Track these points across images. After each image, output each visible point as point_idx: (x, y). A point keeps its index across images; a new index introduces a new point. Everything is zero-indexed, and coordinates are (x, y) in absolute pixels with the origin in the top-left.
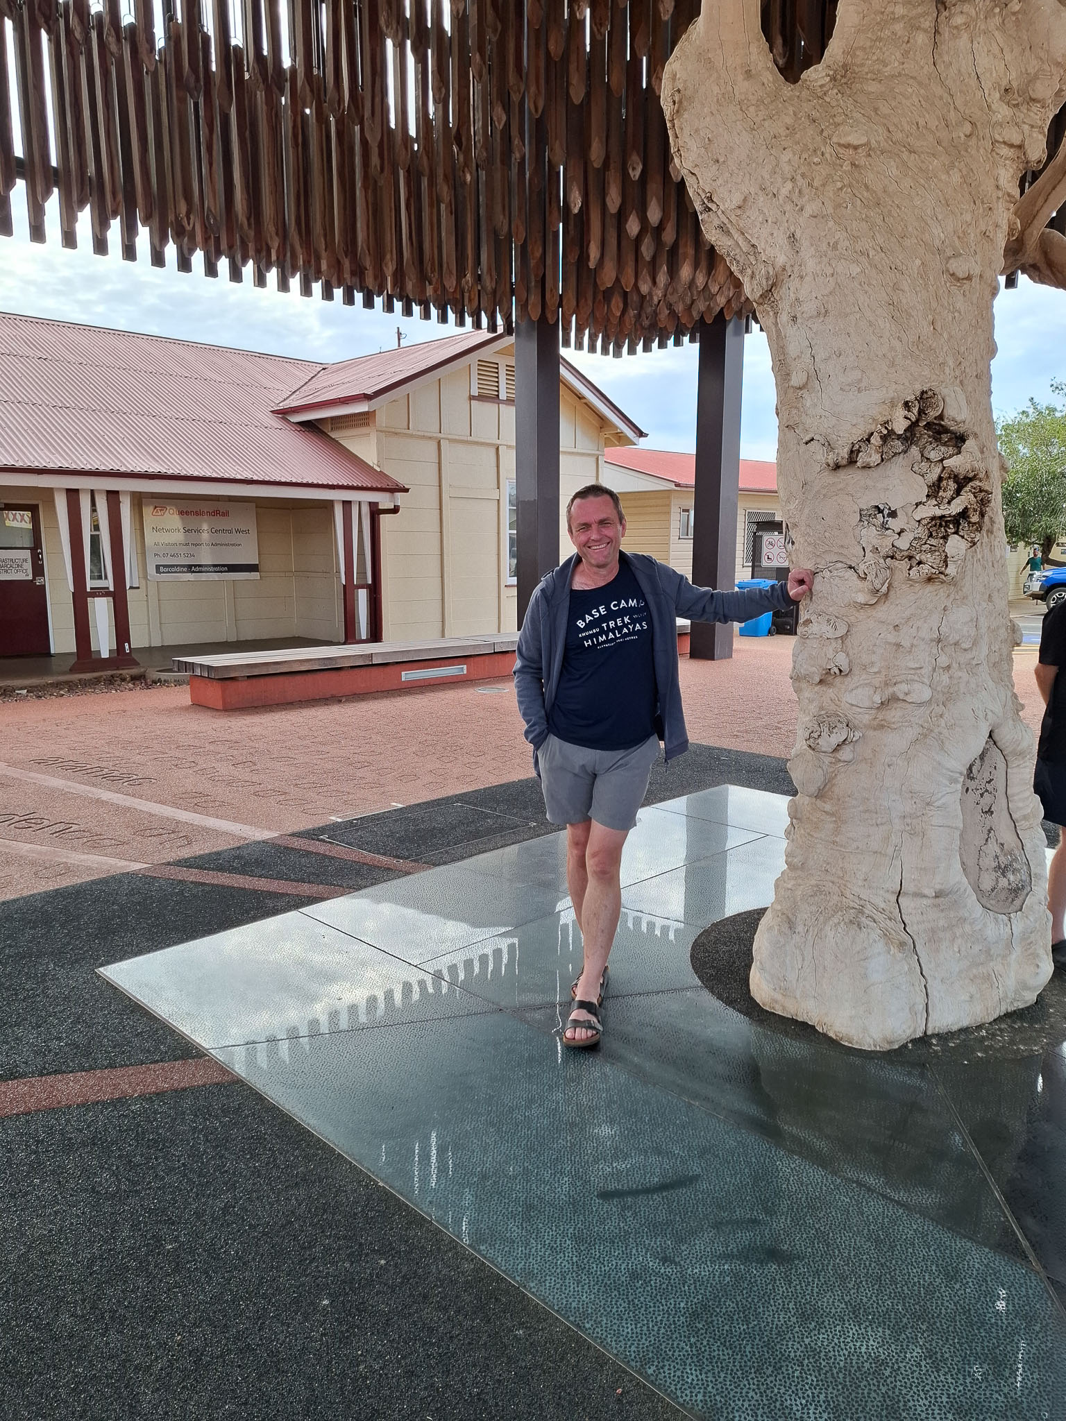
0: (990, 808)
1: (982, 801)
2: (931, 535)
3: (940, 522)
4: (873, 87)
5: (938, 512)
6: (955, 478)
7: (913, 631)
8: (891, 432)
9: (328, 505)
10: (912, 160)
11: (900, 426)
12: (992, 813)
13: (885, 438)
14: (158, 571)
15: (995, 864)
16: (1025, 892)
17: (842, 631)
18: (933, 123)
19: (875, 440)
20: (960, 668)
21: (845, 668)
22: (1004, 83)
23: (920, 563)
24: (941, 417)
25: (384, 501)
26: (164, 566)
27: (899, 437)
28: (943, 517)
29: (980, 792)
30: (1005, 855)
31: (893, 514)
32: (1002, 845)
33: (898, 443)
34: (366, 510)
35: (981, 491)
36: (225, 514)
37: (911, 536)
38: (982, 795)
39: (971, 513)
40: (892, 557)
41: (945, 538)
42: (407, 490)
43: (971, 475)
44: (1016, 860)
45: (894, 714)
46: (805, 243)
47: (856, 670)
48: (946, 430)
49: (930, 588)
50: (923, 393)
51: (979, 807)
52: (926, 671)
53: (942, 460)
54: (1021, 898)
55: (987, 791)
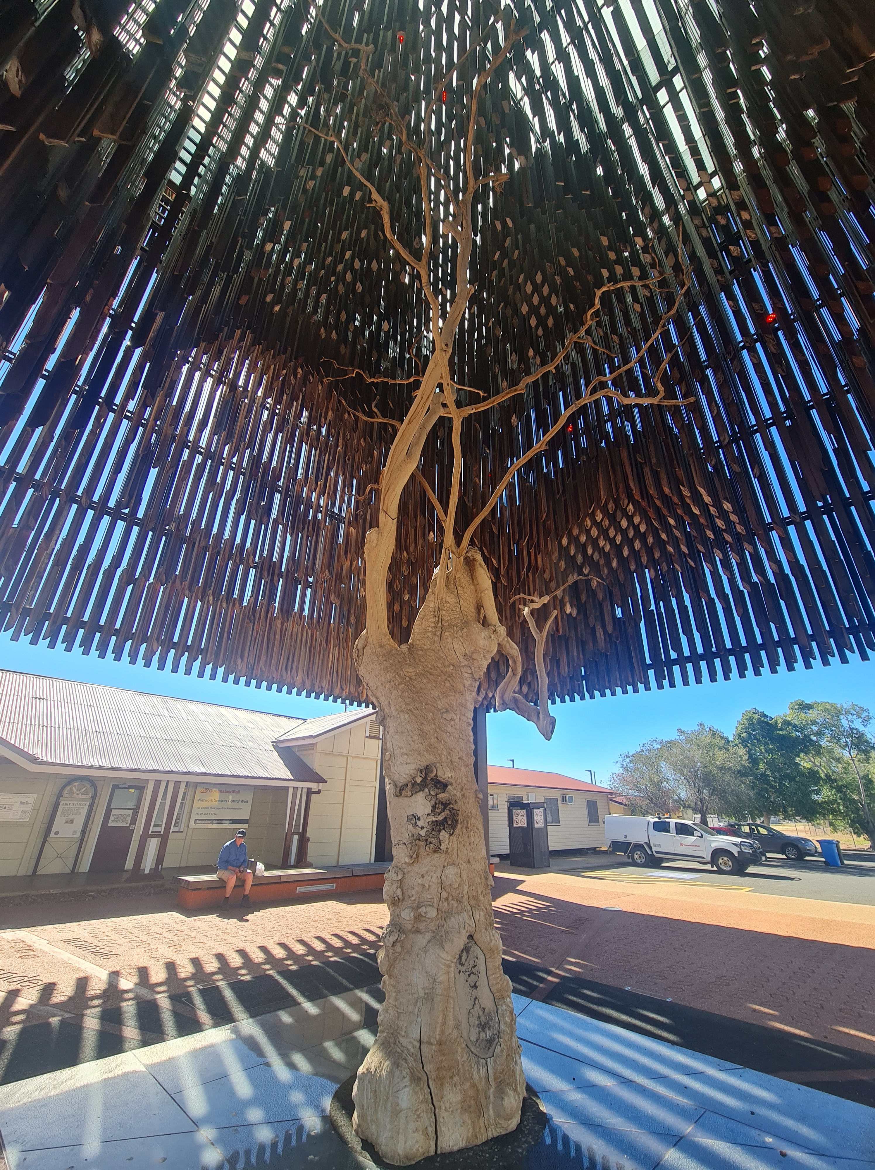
0: (475, 983)
1: (470, 980)
2: (433, 830)
3: (435, 823)
4: (420, 652)
5: (434, 819)
6: (442, 803)
7: (430, 878)
8: (415, 782)
9: (287, 789)
10: (431, 677)
11: (419, 780)
12: (477, 987)
13: (413, 785)
14: (195, 823)
15: (477, 1022)
16: (495, 1042)
17: (400, 877)
18: (439, 665)
19: (410, 785)
20: (453, 899)
21: (401, 897)
22: (464, 653)
23: (430, 843)
24: (436, 776)
25: (314, 786)
26: (199, 820)
27: (418, 784)
28: (437, 821)
29: (468, 973)
30: (485, 1016)
31: (419, 819)
32: (484, 1009)
33: (418, 787)
34: (305, 791)
35: (453, 809)
36: (238, 792)
37: (425, 829)
38: (469, 975)
39: (448, 820)
40: (419, 840)
41: (439, 831)
42: (326, 782)
43: (448, 802)
44: (492, 1019)
45: (421, 926)
46: (392, 705)
47: (406, 899)
48: (439, 782)
49: (436, 855)
50: (427, 766)
51: (468, 983)
52: (436, 900)
53: (436, 795)
54: (493, 1047)
55: (473, 973)
